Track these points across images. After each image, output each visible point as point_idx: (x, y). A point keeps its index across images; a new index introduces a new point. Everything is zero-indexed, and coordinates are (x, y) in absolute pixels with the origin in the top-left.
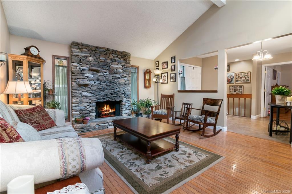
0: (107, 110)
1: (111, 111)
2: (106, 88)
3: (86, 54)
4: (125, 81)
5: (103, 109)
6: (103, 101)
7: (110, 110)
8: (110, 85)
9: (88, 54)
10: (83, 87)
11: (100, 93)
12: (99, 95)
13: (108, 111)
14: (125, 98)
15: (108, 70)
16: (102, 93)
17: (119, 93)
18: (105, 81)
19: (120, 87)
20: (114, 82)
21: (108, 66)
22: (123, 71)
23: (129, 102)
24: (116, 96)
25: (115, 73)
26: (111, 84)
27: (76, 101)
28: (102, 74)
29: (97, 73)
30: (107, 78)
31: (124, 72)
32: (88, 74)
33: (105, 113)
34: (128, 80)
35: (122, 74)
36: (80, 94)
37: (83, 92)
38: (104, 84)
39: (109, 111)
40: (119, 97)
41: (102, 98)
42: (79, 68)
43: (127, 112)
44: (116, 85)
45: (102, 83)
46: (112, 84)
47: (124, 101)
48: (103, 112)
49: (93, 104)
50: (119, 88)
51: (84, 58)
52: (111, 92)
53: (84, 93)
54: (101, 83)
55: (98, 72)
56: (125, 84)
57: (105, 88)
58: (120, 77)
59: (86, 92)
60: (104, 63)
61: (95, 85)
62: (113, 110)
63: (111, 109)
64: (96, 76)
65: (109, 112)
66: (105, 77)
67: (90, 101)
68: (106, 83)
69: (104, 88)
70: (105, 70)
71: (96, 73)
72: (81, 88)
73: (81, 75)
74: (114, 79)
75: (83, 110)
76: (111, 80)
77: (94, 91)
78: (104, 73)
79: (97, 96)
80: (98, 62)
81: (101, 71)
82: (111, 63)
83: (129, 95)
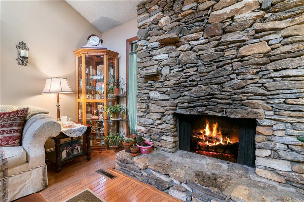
0: (211, 138)
1: (221, 142)
2: (197, 81)
3: (155, 17)
4: (269, 48)
5: (202, 132)
6: (188, 113)
7: (222, 139)
8: (210, 72)
9: (158, 14)
10: (151, 82)
11: (182, 94)
12: (181, 98)
13: (214, 140)
14: (272, 113)
15: (203, 30)
16: (186, 93)
17: (242, 93)
18: (195, 61)
19: (245, 74)
20: (221, 59)
21: (203, 21)
22: (261, 13)
23: (290, 131)
24: (230, 104)
25: (225, 32)
26: (210, 69)
27: (141, 108)
28: (186, 47)
29: (177, 47)
30: (200, 52)
31: (268, 15)
32: (160, 54)
33: (207, 143)
34: (289, 40)
35: (258, 26)
36: (146, 95)
37: (150, 92)
38: (192, 71)
39: (218, 140)
40: (243, 105)
41: (186, 105)
42: (145, 47)
43: (283, 167)
44: (228, 68)
45: (187, 68)
46: (215, 67)
47: (267, 122)
48: (202, 140)
49: (169, 117)
50: (240, 77)
51: (153, 26)
52: (209, 90)
53: (152, 94)
54: (184, 69)
55: (177, 44)
56: (272, 61)
57: (193, 80)
58: (244, 38)
59: (155, 92)
60: (192, 16)
61: (172, 76)
62: (228, 140)
63: (224, 135)
64: (174, 54)
65: (218, 143)
66: (194, 51)
67: (162, 110)
68: (198, 67)
69: (190, 81)
70: (193, 35)
71: (174, 48)
72: (147, 84)
73: (148, 59)
74: (223, 50)
75: (151, 126)
76: (211, 55)
77: (169, 89)
78: (192, 43)
79: (176, 101)
80: (179, 20)
81: (185, 39)
82: (212, 6)
83: (290, 101)
